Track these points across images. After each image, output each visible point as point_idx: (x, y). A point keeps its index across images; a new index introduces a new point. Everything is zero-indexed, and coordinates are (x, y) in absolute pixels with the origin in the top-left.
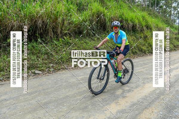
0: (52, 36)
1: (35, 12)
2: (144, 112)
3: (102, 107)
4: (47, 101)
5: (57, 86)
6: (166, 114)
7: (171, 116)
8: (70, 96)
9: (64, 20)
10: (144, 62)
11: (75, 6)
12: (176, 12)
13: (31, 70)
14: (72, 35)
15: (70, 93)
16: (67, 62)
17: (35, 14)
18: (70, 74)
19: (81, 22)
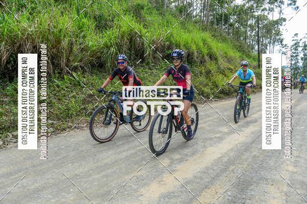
0: (51, 72)
1: (19, 29)
2: (204, 193)
3: (136, 191)
4: (39, 186)
5: (58, 158)
6: (236, 195)
7: (244, 197)
8: (81, 174)
9: (72, 44)
10: (207, 113)
11: (92, 20)
12: (254, 33)
13: (11, 132)
14: (87, 70)
15: (81, 170)
16: (79, 115)
17: (19, 32)
18: (83, 137)
19: (102, 48)
